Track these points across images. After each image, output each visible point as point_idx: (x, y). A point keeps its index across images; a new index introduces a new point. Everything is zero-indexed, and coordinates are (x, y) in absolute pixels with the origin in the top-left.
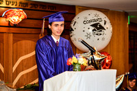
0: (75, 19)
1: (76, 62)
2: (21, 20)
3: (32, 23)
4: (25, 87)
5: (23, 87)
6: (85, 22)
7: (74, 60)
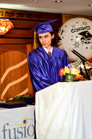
0: (63, 28)
1: (68, 73)
2: (7, 30)
3: (19, 33)
4: (14, 98)
5: (12, 99)
6: (73, 31)
7: (66, 70)
